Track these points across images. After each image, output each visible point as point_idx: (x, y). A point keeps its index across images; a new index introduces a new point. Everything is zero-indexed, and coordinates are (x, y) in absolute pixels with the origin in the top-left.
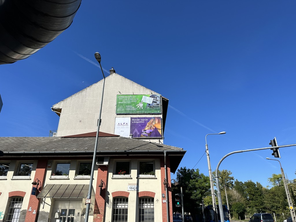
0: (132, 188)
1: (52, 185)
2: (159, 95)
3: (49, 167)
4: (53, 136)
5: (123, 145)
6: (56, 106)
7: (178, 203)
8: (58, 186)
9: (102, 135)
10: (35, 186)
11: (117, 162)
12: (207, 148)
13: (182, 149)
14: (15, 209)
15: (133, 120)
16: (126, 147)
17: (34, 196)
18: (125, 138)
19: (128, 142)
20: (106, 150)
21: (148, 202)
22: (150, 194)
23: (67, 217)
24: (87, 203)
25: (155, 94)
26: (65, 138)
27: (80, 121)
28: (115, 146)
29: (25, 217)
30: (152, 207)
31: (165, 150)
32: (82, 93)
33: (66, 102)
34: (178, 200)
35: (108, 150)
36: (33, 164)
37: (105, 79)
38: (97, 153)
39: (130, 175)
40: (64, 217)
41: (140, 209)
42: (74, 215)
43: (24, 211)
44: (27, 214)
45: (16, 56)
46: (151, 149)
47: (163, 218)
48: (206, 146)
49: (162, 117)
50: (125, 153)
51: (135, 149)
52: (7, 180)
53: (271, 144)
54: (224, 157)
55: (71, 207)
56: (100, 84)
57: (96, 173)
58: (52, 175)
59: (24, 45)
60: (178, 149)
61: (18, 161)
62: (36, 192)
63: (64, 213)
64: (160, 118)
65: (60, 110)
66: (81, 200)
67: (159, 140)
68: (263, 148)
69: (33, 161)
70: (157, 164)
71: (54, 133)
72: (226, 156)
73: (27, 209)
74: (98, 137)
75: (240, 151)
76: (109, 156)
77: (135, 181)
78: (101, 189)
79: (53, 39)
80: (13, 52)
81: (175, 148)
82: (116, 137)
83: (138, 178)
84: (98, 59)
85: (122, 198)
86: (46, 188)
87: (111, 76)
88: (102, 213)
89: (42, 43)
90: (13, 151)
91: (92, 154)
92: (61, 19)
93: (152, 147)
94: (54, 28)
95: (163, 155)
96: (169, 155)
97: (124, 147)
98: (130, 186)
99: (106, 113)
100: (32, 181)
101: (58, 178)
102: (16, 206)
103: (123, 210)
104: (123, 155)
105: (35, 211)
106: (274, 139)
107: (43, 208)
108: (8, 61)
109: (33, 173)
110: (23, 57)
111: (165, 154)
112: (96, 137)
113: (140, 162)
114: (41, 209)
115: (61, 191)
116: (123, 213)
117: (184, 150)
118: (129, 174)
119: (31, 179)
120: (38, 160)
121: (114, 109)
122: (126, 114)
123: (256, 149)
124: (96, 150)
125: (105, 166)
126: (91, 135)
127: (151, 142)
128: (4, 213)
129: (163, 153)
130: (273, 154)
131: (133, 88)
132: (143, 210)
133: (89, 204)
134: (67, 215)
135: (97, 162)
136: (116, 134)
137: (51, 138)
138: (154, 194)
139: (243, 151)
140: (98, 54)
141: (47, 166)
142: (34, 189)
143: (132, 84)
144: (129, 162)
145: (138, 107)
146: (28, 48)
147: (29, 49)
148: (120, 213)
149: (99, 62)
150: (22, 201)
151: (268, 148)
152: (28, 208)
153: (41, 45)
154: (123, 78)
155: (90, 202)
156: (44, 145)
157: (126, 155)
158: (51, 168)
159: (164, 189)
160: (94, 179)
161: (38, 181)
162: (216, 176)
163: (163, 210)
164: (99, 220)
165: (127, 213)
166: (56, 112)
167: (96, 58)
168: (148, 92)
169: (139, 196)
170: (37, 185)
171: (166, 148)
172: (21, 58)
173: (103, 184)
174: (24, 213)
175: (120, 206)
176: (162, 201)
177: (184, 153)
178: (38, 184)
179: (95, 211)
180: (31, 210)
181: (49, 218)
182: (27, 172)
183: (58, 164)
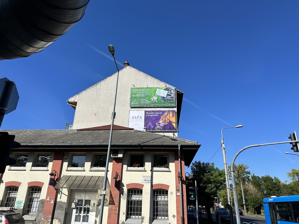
0: (146, 180)
1: (68, 176)
2: (173, 88)
3: (66, 159)
4: (69, 129)
5: (137, 138)
6: (72, 100)
7: (192, 196)
8: (74, 177)
9: (116, 128)
10: (53, 177)
11: (131, 155)
12: (222, 142)
13: (197, 142)
14: (34, 199)
15: (147, 113)
16: (140, 140)
17: (52, 187)
18: (139, 131)
19: (142, 136)
20: (120, 143)
21: (162, 195)
22: (164, 187)
23: (83, 207)
24: (102, 194)
25: (169, 87)
26: (81, 131)
27: (95, 114)
28: (129, 139)
29: (43, 206)
30: (166, 199)
31: (179, 143)
32: (96, 86)
33: (82, 96)
34: (192, 193)
35: (122, 142)
36: (50, 155)
37: (118, 72)
38: (112, 146)
39: (144, 168)
40: (81, 207)
41: (154, 202)
42: (89, 206)
43: (42, 201)
44: (45, 203)
45: (30, 50)
46: (165, 142)
47: (177, 211)
48: (222, 140)
49: (176, 111)
50: (139, 146)
51: (149, 142)
52: (26, 170)
53: (290, 138)
54: (240, 151)
55: (87, 198)
56: (114, 77)
57: (111, 165)
58: (68, 166)
59: (37, 38)
60: (192, 143)
61: (36, 153)
62: (53, 182)
63: (80, 203)
64: (174, 111)
65: (75, 104)
66: (96, 191)
67: (173, 133)
68: (282, 142)
69: (50, 152)
70: (171, 157)
71: (70, 126)
72: (242, 150)
73: (45, 199)
74: (113, 130)
75: (257, 145)
76: (124, 149)
77: (149, 173)
78: (116, 180)
79: (66, 32)
80: (27, 46)
81: (189, 142)
82: (130, 130)
83: (152, 171)
84: (112, 51)
85: (136, 190)
86: (63, 179)
87: (124, 69)
88: (117, 204)
89: (55, 36)
90: (31, 143)
91: (107, 146)
92: (72, 11)
93: (166, 140)
94: (66, 20)
95: (177, 148)
96: (183, 149)
97: (138, 140)
98: (144, 178)
99: (120, 106)
100: (50, 172)
101: (74, 169)
102: (35, 195)
103: (138, 201)
104: (137, 148)
105: (52, 200)
106: (294, 133)
107: (60, 198)
108: (23, 55)
109: (51, 164)
110: (36, 50)
111: (179, 148)
112: (110, 130)
113: (154, 155)
114: (58, 199)
115: (77, 182)
116: (138, 204)
117: (199, 144)
118: (143, 166)
119: (48, 170)
120: (54, 152)
121: (128, 102)
122: (140, 108)
123: (275, 143)
124: (111, 143)
125: (119, 158)
126: (106, 128)
127: (165, 135)
128: (24, 202)
129: (177, 146)
130: (292, 149)
131: (147, 81)
132: (157, 202)
133: (104, 195)
134: (83, 205)
135: (111, 155)
136: (130, 127)
137: (67, 130)
138: (168, 186)
139: (260, 145)
140: (111, 47)
141: (63, 158)
142: (51, 179)
143: (146, 76)
144: (143, 155)
145: (152, 100)
146: (41, 41)
147: (43, 43)
148: (134, 204)
149: (113, 55)
150: (41, 191)
151: (287, 142)
152: (47, 198)
153: (54, 38)
154: (137, 71)
155: (105, 194)
156: (61, 137)
157: (140, 148)
158: (68, 160)
159: (178, 182)
160: (109, 171)
161: (55, 172)
162: (232, 170)
163: (177, 202)
164: (114, 211)
165: (141, 204)
166: (71, 106)
167: (110, 51)
168: (162, 85)
169: (153, 189)
170: (54, 176)
171: (180, 142)
172: (35, 51)
173: (118, 176)
174: (42, 202)
175: (135, 198)
176: (176, 194)
177: (198, 146)
178: (56, 175)
179: (110, 202)
180: (49, 200)
181: (66, 208)
182: (44, 164)
183: (74, 156)
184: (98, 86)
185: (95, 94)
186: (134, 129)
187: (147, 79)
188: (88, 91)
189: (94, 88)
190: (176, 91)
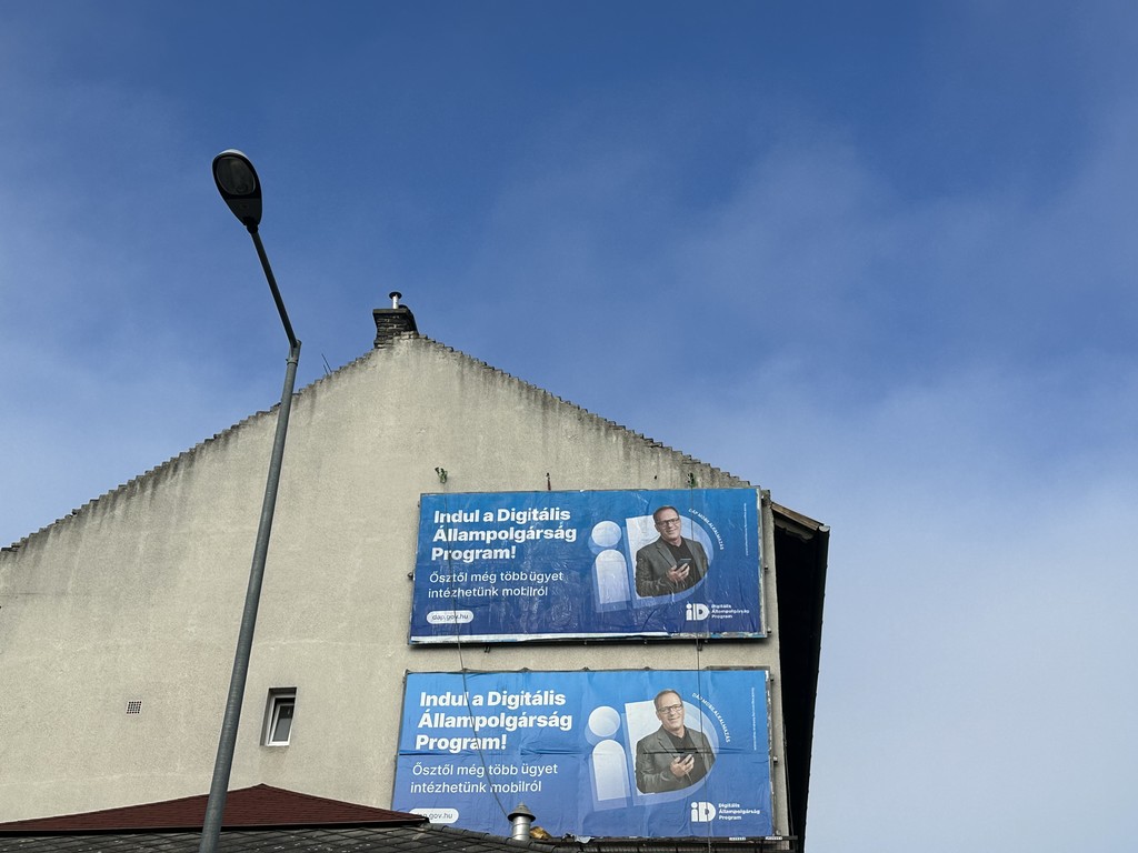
27: (134, 707)
33: (37, 560)
49: (775, 670)
64: (761, 670)
82: (399, 831)
84: (243, 197)
87: (377, 355)
121: (394, 607)
131: (545, 442)
143: (540, 409)
149: (253, 229)
167: (226, 196)
168: (660, 477)
184: (168, 482)
185: (141, 547)
186: (427, 820)
187: (545, 426)
188: (91, 523)
189: (135, 499)
190: (772, 519)
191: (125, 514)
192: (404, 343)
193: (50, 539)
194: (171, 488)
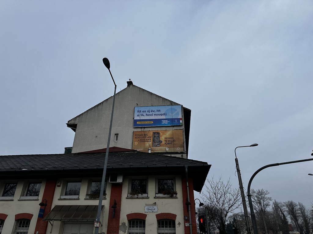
1: (61, 206)
3: (59, 186)
6: (71, 122)
8: (67, 207)
9: (118, 150)
10: (43, 208)
17: (42, 219)
18: (142, 153)
20: (119, 166)
22: (171, 216)
24: (95, 226)
28: (129, 162)
30: (173, 231)
31: (187, 164)
32: (98, 106)
36: (41, 183)
39: (147, 194)
46: (170, 163)
49: (184, 130)
51: (151, 164)
52: (13, 200)
55: (82, 232)
57: (109, 192)
58: (61, 195)
60: (201, 163)
62: (44, 214)
65: (75, 126)
66: (93, 223)
67: (181, 155)
69: (42, 179)
70: (178, 181)
82: (133, 152)
83: (156, 198)
84: (107, 65)
85: (138, 221)
86: (54, 210)
87: (128, 88)
95: (184, 170)
97: (140, 162)
98: (147, 207)
99: (123, 127)
101: (68, 198)
107: (51, 233)
119: (38, 200)
121: (131, 123)
125: (119, 184)
133: (98, 227)
135: (109, 180)
138: (175, 216)
141: (56, 185)
142: (41, 210)
149: (108, 68)
152: (35, 233)
154: (141, 90)
158: (61, 188)
159: (187, 210)
161: (46, 202)
168: (168, 103)
169: (158, 219)
176: (185, 225)
178: (47, 205)
185: (96, 115)
186: (137, 150)
188: (89, 112)
189: (95, 109)
190: (183, 109)
191: (94, 111)
192: (131, 86)
193: (84, 114)
194: (100, 107)
